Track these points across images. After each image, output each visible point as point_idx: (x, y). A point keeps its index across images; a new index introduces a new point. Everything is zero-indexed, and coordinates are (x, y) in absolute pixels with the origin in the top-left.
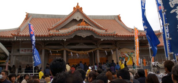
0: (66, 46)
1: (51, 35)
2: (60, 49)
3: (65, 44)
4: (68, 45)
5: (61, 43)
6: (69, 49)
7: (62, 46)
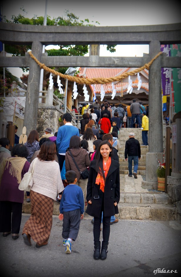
0: (122, 101)
1: (109, 92)
2: (116, 103)
3: (121, 99)
4: (124, 100)
5: (117, 98)
6: (125, 104)
7: (119, 101)
